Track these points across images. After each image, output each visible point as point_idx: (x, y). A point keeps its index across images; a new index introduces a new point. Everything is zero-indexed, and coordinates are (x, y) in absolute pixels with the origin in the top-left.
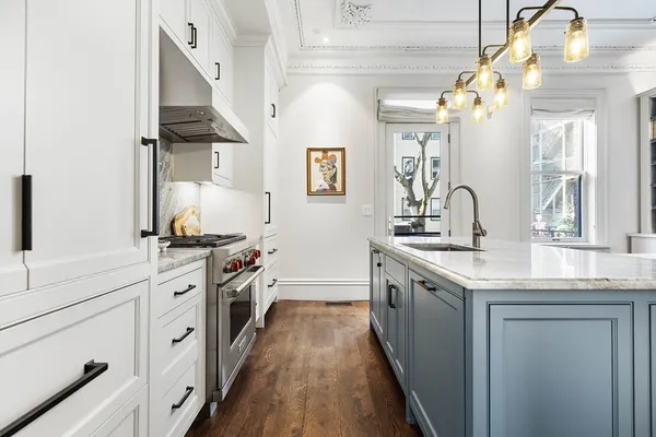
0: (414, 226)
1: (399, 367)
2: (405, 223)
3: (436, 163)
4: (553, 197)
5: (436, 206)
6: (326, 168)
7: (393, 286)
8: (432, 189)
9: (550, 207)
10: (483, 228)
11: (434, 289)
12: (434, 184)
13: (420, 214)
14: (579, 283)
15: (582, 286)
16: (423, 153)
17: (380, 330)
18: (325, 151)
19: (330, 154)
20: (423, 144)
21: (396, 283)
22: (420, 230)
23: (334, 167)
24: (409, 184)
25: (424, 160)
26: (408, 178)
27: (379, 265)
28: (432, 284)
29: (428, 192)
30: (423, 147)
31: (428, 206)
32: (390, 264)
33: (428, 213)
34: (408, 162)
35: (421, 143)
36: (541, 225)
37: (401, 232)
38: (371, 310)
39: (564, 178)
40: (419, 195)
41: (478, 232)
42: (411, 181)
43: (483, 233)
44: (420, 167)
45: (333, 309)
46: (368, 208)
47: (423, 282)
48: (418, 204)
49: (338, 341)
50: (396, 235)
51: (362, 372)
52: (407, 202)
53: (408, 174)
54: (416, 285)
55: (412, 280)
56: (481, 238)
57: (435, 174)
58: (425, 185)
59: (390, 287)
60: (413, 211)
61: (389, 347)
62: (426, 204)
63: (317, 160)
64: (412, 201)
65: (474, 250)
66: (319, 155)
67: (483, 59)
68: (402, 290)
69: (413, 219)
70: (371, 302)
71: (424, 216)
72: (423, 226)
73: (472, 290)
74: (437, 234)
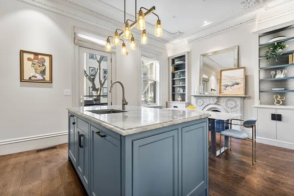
0: (95, 100)
1: (85, 180)
2: (91, 99)
3: (105, 72)
4: (146, 89)
5: (105, 91)
6: (36, 65)
7: (82, 135)
8: (104, 83)
9: (145, 92)
10: (127, 101)
11: (105, 136)
12: (104, 82)
13: (98, 95)
14: (164, 124)
15: (165, 125)
16: (100, 66)
17: (74, 160)
18: (36, 54)
19: (40, 57)
20: (99, 62)
21: (83, 133)
22: (98, 102)
23: (43, 65)
24: (93, 80)
25: (100, 69)
26: (92, 77)
27: (74, 123)
28: (103, 133)
29: (102, 85)
30: (100, 64)
31: (102, 91)
32: (80, 123)
33: (102, 94)
34: (92, 70)
35: (98, 61)
36: (143, 99)
37: (88, 104)
38: (69, 149)
39: (149, 82)
40: (98, 86)
41: (125, 103)
42: (94, 79)
43: (127, 104)
44: (98, 73)
45: (42, 154)
46: (68, 91)
47: (99, 132)
48: (97, 90)
49: (44, 175)
50: (85, 105)
51: (62, 190)
52: (92, 89)
53: (92, 75)
54: (95, 134)
55: (93, 132)
56: (126, 106)
57: (105, 77)
58: (100, 81)
59: (80, 136)
60: (94, 93)
61: (80, 169)
62: (101, 90)
63: (29, 59)
64: (94, 89)
65: (123, 112)
66: (32, 56)
67: (127, 25)
68: (87, 137)
69: (95, 97)
70: (69, 144)
71: (100, 96)
72: (99, 100)
73: (125, 136)
74: (106, 104)
